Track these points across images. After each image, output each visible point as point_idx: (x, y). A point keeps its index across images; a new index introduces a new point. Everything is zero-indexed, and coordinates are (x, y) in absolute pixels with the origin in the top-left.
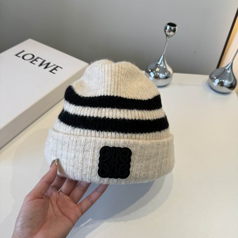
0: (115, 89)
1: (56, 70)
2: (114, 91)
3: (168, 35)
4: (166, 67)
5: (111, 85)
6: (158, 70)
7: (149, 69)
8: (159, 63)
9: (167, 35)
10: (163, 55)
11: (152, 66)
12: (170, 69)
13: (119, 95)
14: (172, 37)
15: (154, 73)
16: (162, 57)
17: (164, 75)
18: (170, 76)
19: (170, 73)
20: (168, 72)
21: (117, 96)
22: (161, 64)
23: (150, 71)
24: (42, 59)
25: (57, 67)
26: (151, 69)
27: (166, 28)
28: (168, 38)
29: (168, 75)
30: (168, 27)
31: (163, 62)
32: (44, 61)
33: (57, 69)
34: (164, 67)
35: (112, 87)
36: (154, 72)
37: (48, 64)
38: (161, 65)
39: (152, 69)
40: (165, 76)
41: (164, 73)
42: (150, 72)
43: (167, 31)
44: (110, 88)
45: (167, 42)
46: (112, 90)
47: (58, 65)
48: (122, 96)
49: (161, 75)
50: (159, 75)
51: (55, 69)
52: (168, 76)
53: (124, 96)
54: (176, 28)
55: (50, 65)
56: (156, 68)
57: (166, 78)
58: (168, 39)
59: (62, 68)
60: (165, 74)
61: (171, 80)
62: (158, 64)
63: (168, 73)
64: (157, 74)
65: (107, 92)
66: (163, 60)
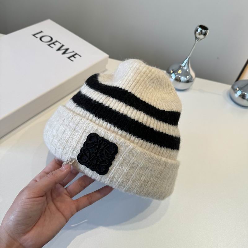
0: (132, 86)
1: (75, 58)
2: (130, 86)
3: (198, 37)
4: (189, 70)
5: (130, 80)
6: (180, 72)
7: (171, 69)
8: (183, 65)
9: (196, 38)
10: (188, 57)
11: (175, 67)
12: (193, 74)
13: (133, 92)
14: (202, 40)
16: (187, 59)
17: (185, 79)
18: (192, 81)
19: (192, 77)
21: (130, 93)
22: (185, 66)
23: (172, 72)
24: (60, 43)
25: (76, 54)
26: (173, 70)
27: (197, 30)
28: (197, 40)
29: (189, 79)
30: (199, 30)
31: (187, 65)
32: (63, 46)
33: (76, 56)
34: (187, 70)
35: (130, 82)
36: (176, 74)
37: (67, 49)
38: (184, 68)
40: (187, 79)
41: (186, 76)
42: (171, 74)
43: (197, 34)
44: (127, 83)
45: (195, 44)
46: (129, 85)
47: (77, 53)
48: (136, 95)
49: (183, 79)
50: (180, 78)
51: (73, 56)
52: (190, 81)
53: (138, 95)
54: (207, 32)
55: (68, 51)
56: (178, 70)
57: (188, 82)
58: (197, 42)
59: (80, 56)
60: (187, 78)
61: (192, 85)
62: (181, 66)
63: (190, 77)
64: (178, 76)
65: (123, 85)
66: (187, 63)
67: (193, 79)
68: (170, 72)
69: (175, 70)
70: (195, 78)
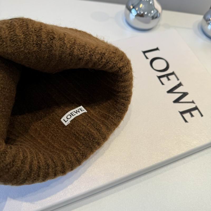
4: (153, 2)
7: (130, 4)
15: (137, 11)
17: (149, 14)
20: (155, 10)
23: (132, 7)
26: (132, 5)
29: (155, 15)
34: (151, 2)
36: (137, 9)
39: (134, 5)
40: (152, 15)
57: (153, 18)
60: (151, 13)
67: (160, 14)
68: (130, 7)
69: (136, 4)
70: (162, 12)
